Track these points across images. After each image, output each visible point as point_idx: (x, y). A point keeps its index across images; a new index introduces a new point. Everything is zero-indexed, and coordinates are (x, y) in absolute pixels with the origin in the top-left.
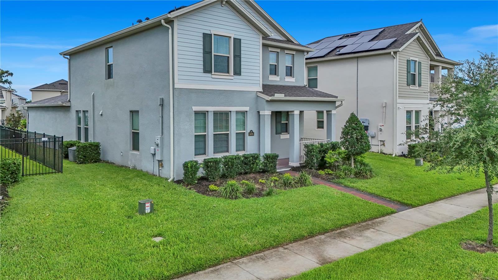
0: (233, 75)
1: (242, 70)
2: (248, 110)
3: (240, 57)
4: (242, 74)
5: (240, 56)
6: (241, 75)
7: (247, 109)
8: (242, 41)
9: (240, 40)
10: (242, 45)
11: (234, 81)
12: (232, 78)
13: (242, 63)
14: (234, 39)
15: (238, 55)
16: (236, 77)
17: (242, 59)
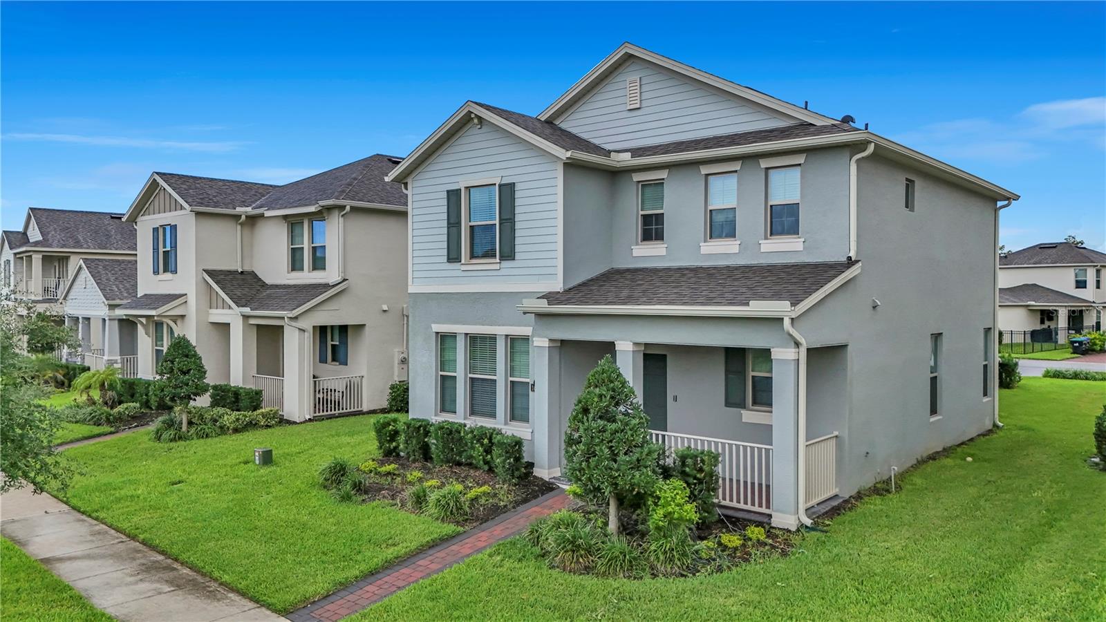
0: (499, 261)
1: (517, 249)
2: (530, 334)
3: (511, 221)
4: (517, 256)
5: (511, 219)
6: (514, 259)
7: (527, 331)
8: (517, 187)
10: (517, 195)
11: (503, 272)
12: (497, 267)
13: (518, 234)
14: (500, 186)
15: (508, 217)
16: (506, 264)
17: (518, 226)
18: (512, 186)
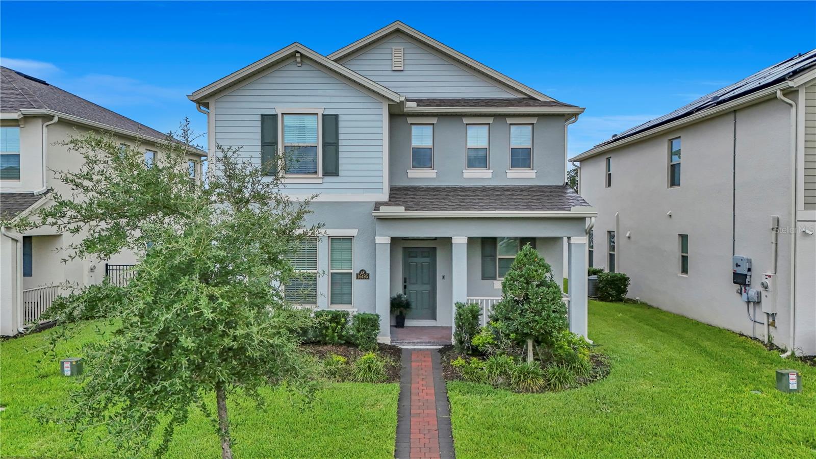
0: (322, 176)
1: (341, 167)
2: (355, 235)
3: (336, 145)
4: (341, 173)
5: (336, 143)
6: (338, 176)
7: (353, 232)
8: (341, 118)
9: (336, 116)
10: (341, 124)
11: (325, 186)
12: (320, 181)
13: (341, 155)
14: (324, 116)
15: (332, 142)
16: (328, 179)
17: (341, 149)
18: (336, 117)
